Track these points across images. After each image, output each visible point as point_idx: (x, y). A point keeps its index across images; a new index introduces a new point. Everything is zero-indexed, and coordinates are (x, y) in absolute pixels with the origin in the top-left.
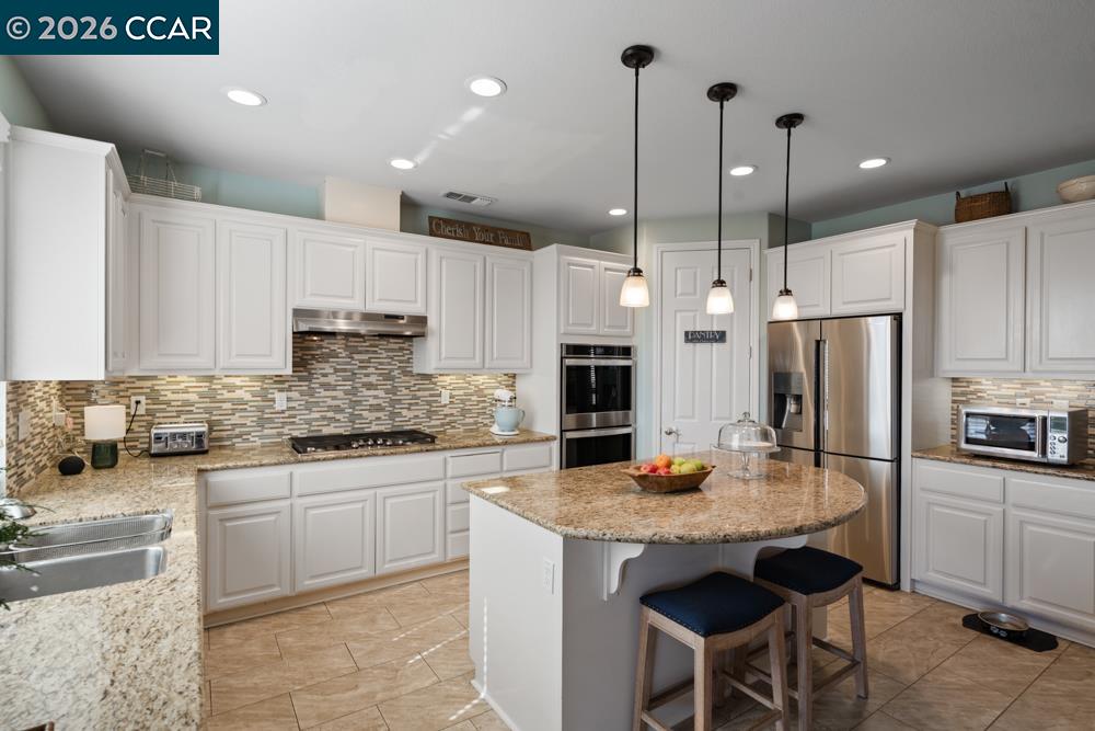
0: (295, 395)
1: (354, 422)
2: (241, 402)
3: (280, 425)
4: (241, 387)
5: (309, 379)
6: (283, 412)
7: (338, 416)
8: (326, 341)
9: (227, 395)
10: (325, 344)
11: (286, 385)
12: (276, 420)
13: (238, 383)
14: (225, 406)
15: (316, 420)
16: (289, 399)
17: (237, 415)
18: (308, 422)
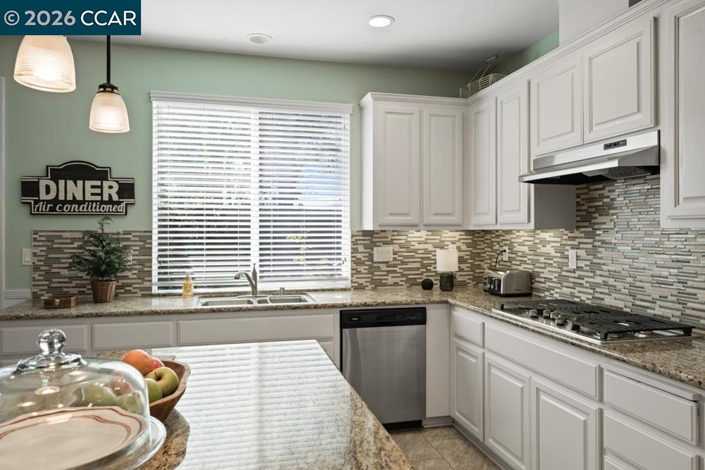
0: (582, 253)
1: (634, 296)
2: (548, 256)
3: (572, 285)
4: (550, 242)
5: (591, 235)
6: (574, 271)
7: (619, 285)
8: (607, 189)
9: (543, 250)
10: (605, 192)
11: (576, 243)
12: (570, 279)
13: (548, 239)
14: (542, 259)
15: (599, 285)
16: (578, 258)
17: (548, 269)
18: (593, 286)
